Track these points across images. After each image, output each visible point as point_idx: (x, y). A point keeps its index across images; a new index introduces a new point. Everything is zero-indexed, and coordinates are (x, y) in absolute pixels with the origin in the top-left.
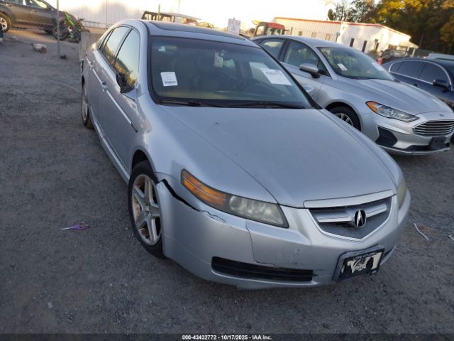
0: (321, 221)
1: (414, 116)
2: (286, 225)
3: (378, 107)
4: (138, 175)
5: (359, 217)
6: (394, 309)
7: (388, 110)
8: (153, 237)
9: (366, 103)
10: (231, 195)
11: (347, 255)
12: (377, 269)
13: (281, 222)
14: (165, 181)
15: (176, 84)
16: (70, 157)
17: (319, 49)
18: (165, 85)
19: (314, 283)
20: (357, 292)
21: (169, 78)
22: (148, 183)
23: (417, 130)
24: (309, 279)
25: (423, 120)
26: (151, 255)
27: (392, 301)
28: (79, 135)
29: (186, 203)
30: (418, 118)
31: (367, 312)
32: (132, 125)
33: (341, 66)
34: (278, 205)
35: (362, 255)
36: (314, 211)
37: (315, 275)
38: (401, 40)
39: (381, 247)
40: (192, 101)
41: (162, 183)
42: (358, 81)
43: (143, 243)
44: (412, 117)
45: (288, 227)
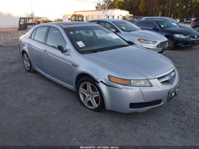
0: (161, 82)
1: (156, 41)
2: (152, 86)
3: (143, 41)
4: (82, 83)
5: (170, 78)
6: (183, 107)
7: (146, 41)
8: (95, 105)
9: (138, 40)
10: (131, 80)
11: (171, 91)
12: (177, 94)
13: (149, 85)
14: (101, 81)
15: (84, 46)
16: (33, 85)
17: (113, 22)
18: (81, 47)
19: (162, 104)
20: (169, 105)
21: (81, 44)
22: (89, 85)
23: (158, 46)
24: (160, 103)
25: (159, 42)
26: (96, 112)
27: (181, 105)
28: (29, 76)
29: (114, 87)
30: (157, 42)
31: (176, 110)
32: (73, 65)
33: (123, 28)
34: (148, 79)
35: (174, 90)
36: (159, 78)
37: (162, 101)
38: (125, 13)
39: (178, 86)
40: (94, 51)
41: (101, 82)
42: (131, 32)
43: (90, 109)
44: (155, 42)
45: (153, 86)
